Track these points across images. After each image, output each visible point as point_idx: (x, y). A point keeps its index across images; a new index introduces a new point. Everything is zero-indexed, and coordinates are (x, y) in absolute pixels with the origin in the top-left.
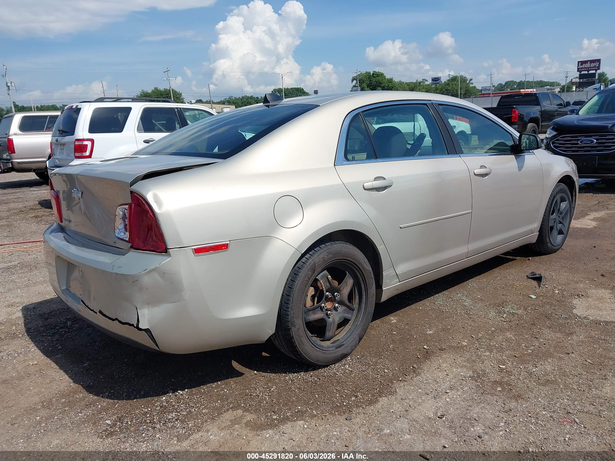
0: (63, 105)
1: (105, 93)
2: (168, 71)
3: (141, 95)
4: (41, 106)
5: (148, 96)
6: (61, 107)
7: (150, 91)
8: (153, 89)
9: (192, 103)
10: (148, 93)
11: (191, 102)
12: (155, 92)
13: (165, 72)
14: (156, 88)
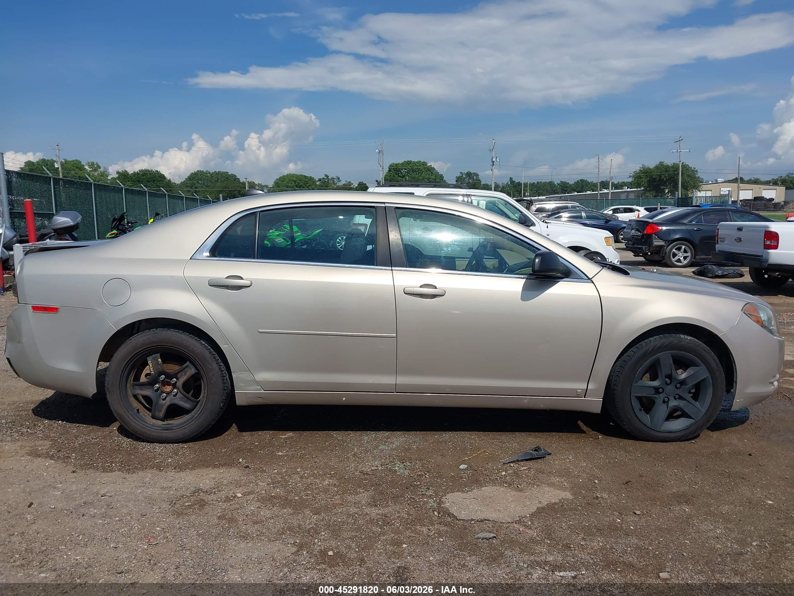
0: (561, 181)
1: (600, 168)
2: (681, 140)
3: (640, 171)
4: (538, 182)
5: (649, 172)
6: (558, 184)
7: (652, 167)
8: (658, 163)
9: (719, 182)
10: (649, 169)
11: (716, 180)
12: (659, 168)
13: (677, 142)
14: (661, 163)
